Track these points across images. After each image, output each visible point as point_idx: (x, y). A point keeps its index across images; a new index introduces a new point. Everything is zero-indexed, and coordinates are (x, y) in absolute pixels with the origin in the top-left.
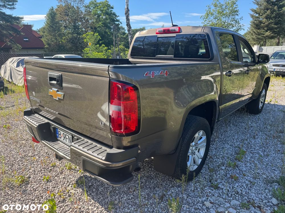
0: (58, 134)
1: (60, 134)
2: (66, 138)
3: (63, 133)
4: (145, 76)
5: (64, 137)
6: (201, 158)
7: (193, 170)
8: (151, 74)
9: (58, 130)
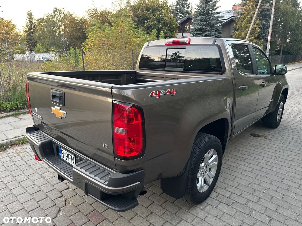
0: (61, 153)
1: (63, 154)
2: (69, 158)
3: (66, 153)
4: (150, 96)
5: (67, 157)
6: (212, 178)
7: (204, 191)
8: (157, 94)
9: (61, 149)
